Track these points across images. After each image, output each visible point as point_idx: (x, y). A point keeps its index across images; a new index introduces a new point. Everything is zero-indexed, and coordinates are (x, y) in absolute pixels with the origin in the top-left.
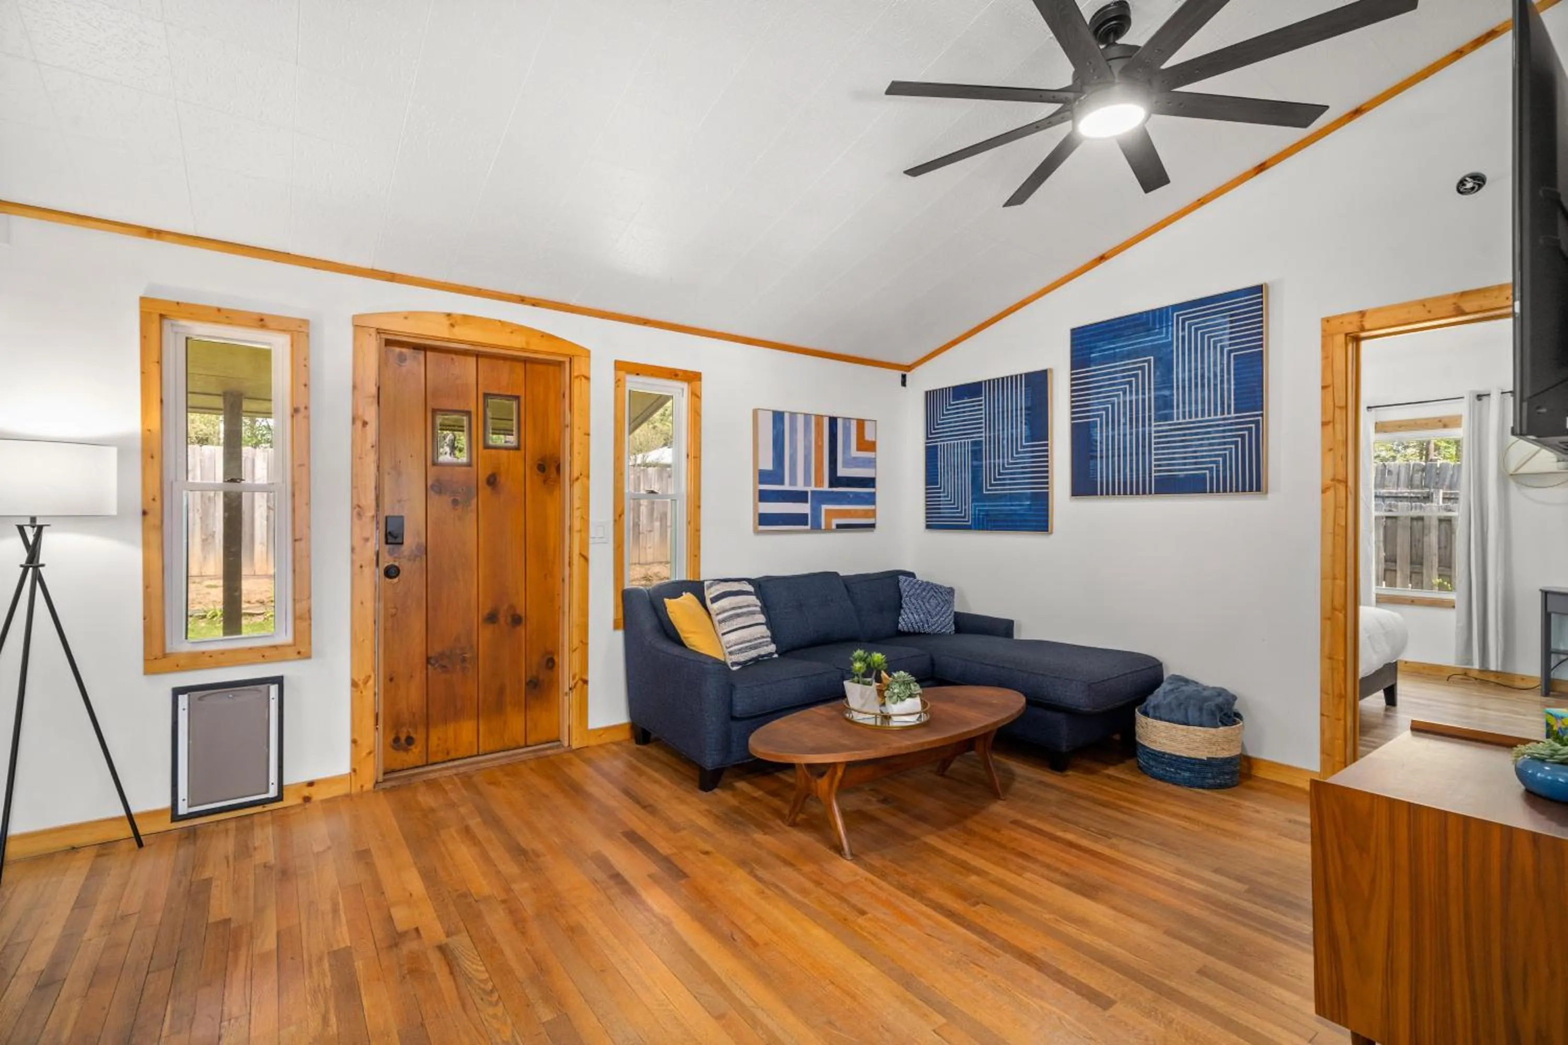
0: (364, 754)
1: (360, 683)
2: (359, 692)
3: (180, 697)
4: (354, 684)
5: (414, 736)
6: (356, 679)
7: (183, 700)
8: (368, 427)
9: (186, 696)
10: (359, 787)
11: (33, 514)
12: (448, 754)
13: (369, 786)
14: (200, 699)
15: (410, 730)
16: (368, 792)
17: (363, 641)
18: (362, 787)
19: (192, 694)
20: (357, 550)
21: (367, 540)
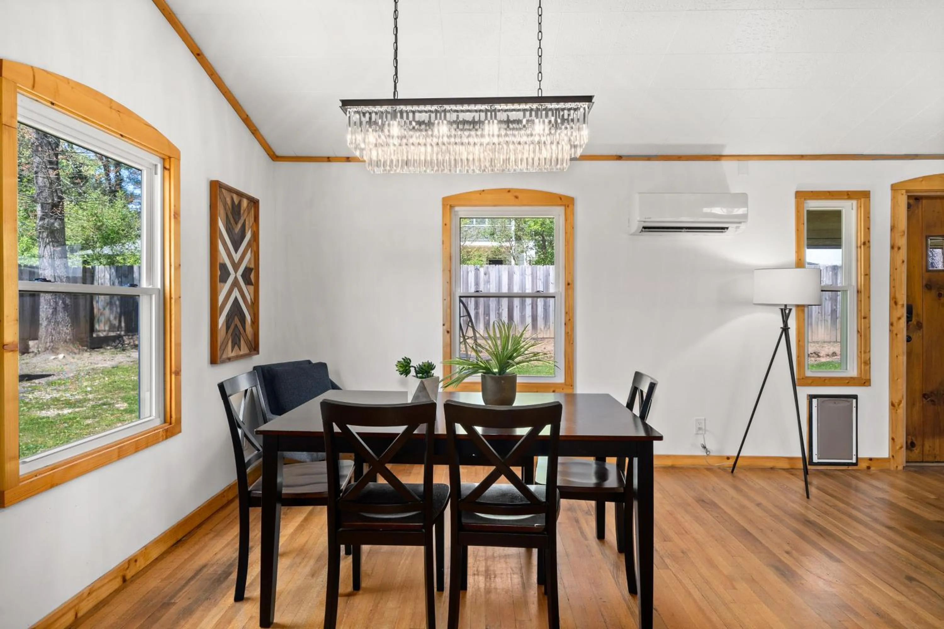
0: (898, 448)
1: (896, 405)
2: (895, 410)
3: (813, 400)
4: (892, 405)
5: (915, 442)
6: (894, 402)
7: (815, 401)
8: (901, 251)
9: (816, 400)
10: (895, 466)
11: (785, 303)
12: (935, 457)
13: (900, 468)
14: (823, 402)
15: (914, 439)
16: (900, 470)
17: (898, 379)
18: (897, 467)
19: (820, 399)
20: (895, 324)
21: (899, 318)
